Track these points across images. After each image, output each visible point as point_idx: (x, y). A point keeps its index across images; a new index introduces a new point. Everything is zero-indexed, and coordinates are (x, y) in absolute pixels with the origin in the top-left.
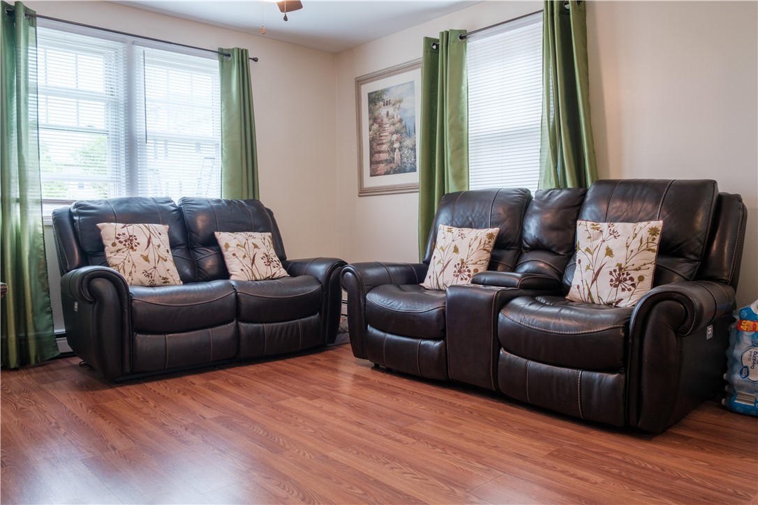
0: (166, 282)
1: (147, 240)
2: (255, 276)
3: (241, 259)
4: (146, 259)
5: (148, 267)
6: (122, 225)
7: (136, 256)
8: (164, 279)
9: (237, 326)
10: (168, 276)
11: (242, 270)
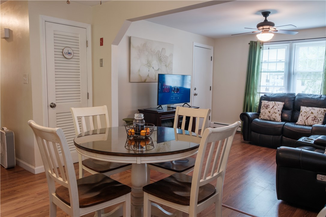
0: (274, 120)
1: (272, 106)
2: (305, 123)
3: (303, 117)
4: (269, 112)
5: (270, 114)
6: (267, 101)
7: (267, 111)
8: (274, 119)
9: (282, 137)
10: (276, 118)
11: (301, 121)
